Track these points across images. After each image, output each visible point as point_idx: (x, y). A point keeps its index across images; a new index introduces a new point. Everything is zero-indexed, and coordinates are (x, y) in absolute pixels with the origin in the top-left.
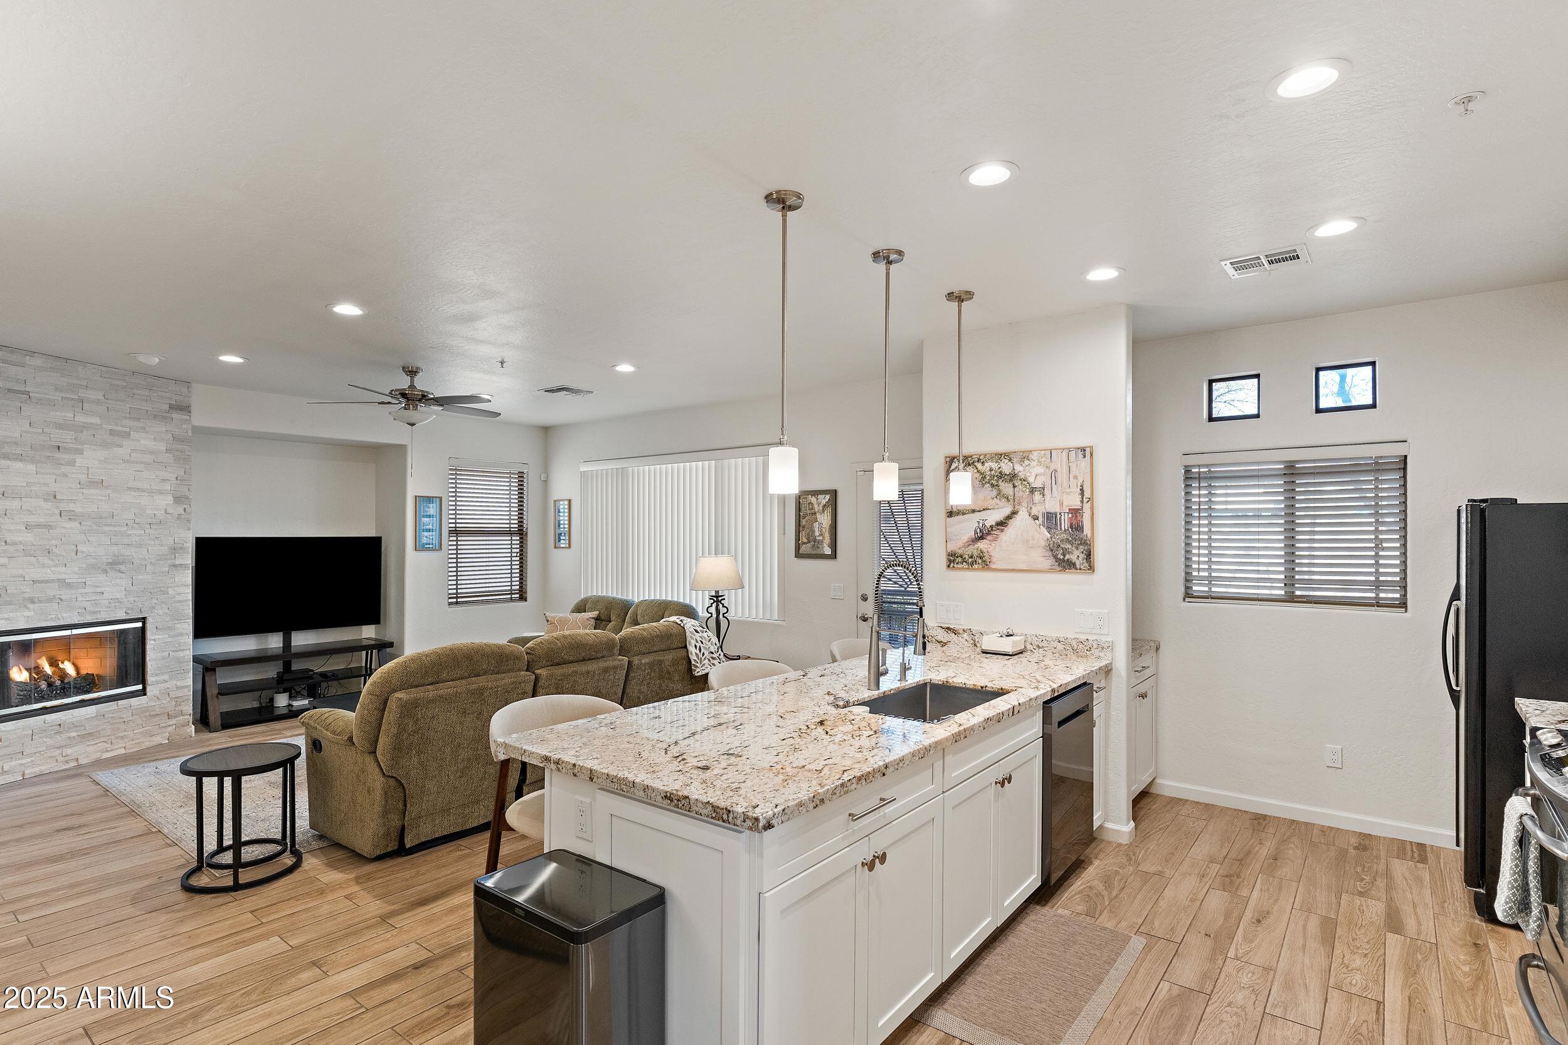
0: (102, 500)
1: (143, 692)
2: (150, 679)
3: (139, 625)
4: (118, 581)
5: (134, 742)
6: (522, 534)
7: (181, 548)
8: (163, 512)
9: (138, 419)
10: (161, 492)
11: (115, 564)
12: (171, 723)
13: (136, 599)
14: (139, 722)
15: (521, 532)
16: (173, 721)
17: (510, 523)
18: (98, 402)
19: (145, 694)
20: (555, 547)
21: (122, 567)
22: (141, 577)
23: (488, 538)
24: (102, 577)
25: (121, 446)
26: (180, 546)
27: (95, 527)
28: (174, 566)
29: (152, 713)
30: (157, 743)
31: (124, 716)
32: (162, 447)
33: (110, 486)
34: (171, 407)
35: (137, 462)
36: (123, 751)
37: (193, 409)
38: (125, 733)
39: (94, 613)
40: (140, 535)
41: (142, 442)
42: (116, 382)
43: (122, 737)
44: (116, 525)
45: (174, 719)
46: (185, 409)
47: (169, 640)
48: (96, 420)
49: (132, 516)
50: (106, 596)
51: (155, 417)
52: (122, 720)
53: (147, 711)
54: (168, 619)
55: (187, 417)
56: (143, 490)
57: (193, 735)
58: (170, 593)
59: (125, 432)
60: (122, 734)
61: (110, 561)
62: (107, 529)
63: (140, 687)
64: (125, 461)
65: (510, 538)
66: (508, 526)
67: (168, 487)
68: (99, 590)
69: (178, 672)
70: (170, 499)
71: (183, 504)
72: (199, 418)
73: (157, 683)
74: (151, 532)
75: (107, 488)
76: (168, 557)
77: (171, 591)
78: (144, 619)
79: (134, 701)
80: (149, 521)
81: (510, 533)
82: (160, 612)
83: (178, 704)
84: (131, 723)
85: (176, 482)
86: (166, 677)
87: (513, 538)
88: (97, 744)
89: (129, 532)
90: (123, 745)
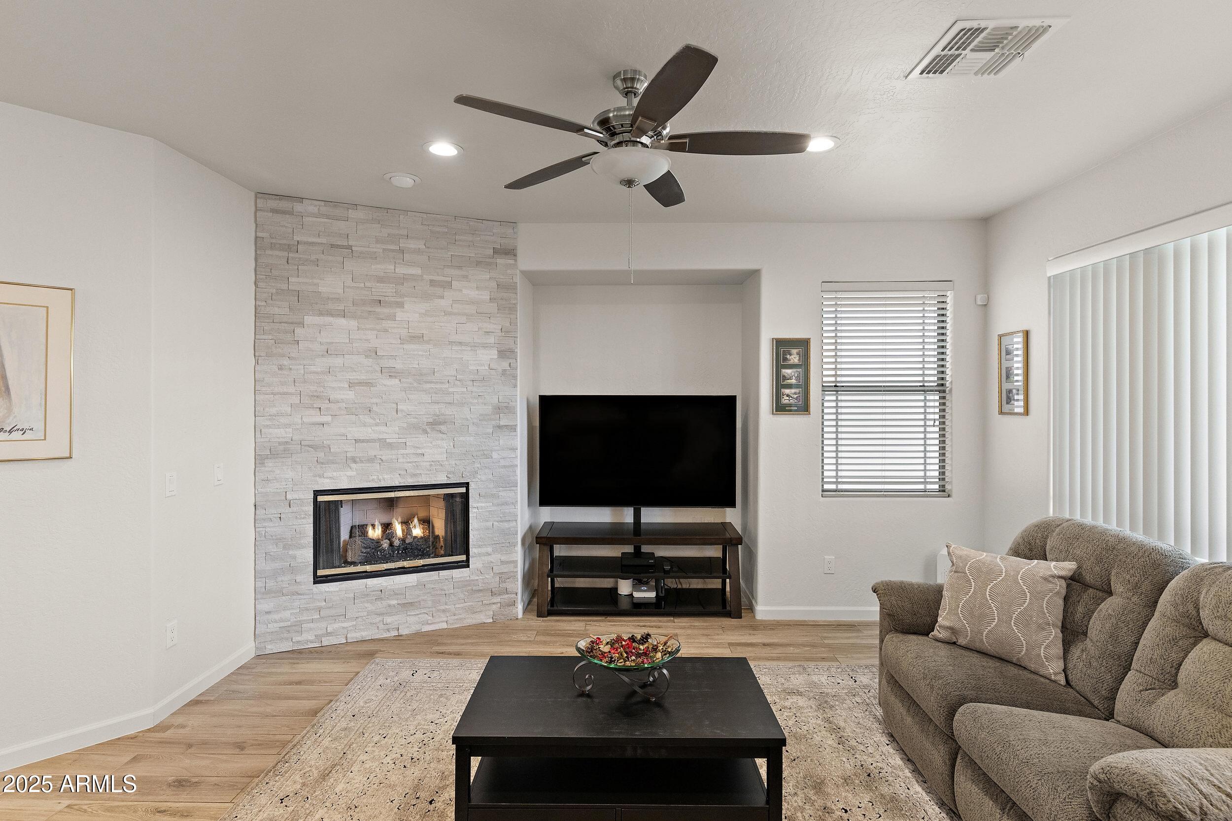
0: (422, 355)
1: (466, 564)
2: (473, 551)
3: (463, 490)
4: (439, 442)
5: (456, 617)
6: (944, 391)
7: (507, 407)
8: (487, 368)
9: (460, 268)
10: (485, 346)
11: (436, 424)
12: (495, 601)
13: (458, 462)
14: (462, 596)
15: (941, 388)
16: (497, 599)
17: (923, 375)
18: (418, 251)
19: (468, 566)
20: (1001, 413)
21: (443, 428)
22: (461, 438)
23: (884, 398)
24: (422, 438)
25: (442, 297)
26: (506, 405)
27: (415, 384)
28: (500, 427)
29: (474, 588)
30: (480, 621)
31: (445, 588)
32: (485, 296)
33: (430, 340)
34: (496, 251)
35: (459, 314)
36: (444, 626)
37: (519, 252)
38: (447, 607)
39: (415, 475)
40: (463, 393)
41: (465, 291)
42: (438, 229)
43: (444, 611)
44: (437, 382)
45: (499, 597)
46: (510, 252)
47: (493, 508)
48: (417, 271)
49: (454, 373)
50: (426, 458)
51: (478, 263)
52: (443, 592)
53: (469, 585)
54: (492, 485)
55: (512, 262)
56: (466, 344)
57: (520, 615)
58: (494, 457)
59: (446, 282)
60: (443, 607)
61: (431, 420)
62: (428, 386)
63: (463, 558)
64: (447, 313)
65: (922, 398)
66: (921, 379)
67: (491, 340)
68: (419, 451)
69: (503, 545)
70: (494, 354)
71: (508, 358)
72: (527, 262)
73: (480, 555)
74: (475, 389)
75: (428, 342)
76: (493, 417)
77: (495, 455)
78: (468, 484)
79: (456, 573)
80: (472, 377)
81: (923, 389)
82: (483, 478)
83: (502, 580)
84: (453, 597)
85: (500, 334)
86: (489, 550)
87: (928, 398)
88: (417, 614)
89: (451, 390)
90: (445, 619)
